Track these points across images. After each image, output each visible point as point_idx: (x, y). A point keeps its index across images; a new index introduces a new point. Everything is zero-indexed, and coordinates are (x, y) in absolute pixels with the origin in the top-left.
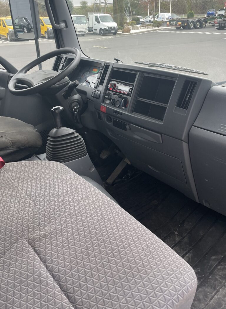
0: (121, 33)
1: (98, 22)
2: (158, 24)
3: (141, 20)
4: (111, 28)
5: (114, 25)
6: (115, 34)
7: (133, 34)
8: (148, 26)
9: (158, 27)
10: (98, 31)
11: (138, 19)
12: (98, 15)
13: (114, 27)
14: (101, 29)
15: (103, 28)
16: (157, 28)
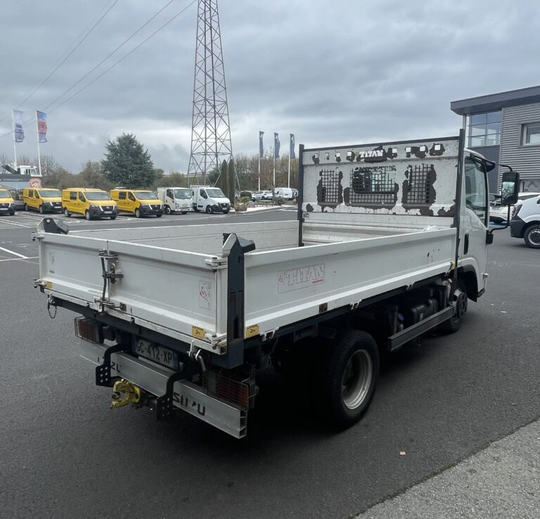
0: (234, 211)
1: (206, 197)
2: (280, 201)
3: (253, 196)
4: (222, 204)
5: (226, 200)
6: (226, 212)
7: (250, 212)
8: (266, 204)
9: (280, 205)
10: (204, 209)
11: (250, 195)
12: (205, 188)
13: (227, 204)
14: (208, 206)
15: (212, 205)
16: (279, 207)
